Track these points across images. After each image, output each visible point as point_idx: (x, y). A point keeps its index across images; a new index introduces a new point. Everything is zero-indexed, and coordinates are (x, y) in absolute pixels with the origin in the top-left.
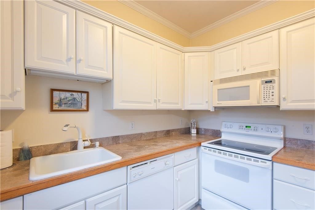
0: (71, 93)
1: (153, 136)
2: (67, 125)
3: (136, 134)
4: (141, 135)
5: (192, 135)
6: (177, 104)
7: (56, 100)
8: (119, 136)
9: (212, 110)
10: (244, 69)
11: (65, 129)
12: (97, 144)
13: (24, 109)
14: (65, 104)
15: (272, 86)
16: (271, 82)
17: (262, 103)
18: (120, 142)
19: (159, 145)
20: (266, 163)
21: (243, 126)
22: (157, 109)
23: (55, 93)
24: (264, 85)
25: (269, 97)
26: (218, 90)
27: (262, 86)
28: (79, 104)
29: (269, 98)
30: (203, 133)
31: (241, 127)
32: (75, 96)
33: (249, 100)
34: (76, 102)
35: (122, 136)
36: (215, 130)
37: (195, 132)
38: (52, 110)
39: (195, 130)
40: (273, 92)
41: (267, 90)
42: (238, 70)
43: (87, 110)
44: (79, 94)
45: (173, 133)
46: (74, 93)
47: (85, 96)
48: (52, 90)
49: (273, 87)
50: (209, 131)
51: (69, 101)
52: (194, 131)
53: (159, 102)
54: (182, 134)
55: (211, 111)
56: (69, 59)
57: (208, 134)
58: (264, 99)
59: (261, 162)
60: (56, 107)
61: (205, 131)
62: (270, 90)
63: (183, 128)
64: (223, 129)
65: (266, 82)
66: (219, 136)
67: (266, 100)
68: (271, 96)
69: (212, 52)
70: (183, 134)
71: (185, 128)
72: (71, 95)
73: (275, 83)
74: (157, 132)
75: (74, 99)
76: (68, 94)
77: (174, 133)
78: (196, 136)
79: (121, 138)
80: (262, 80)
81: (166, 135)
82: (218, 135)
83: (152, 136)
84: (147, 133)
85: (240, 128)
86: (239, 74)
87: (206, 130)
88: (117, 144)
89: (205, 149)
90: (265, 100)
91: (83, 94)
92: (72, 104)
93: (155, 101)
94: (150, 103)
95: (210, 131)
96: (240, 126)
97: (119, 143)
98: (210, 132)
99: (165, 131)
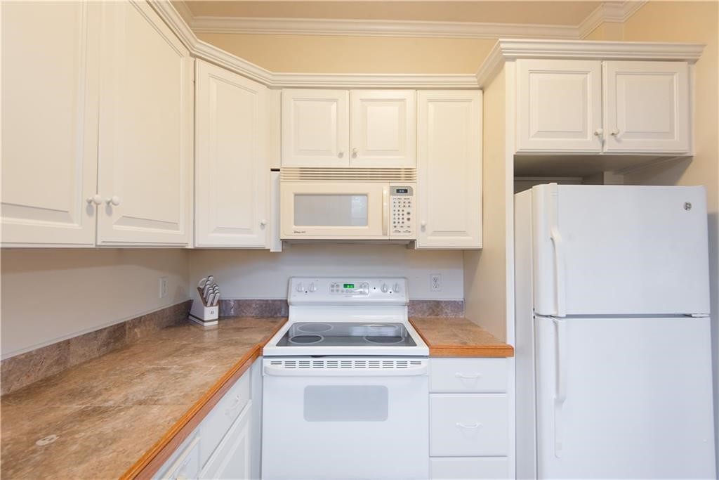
1: (50, 366)
5: (206, 324)
6: (174, 225)
9: (275, 247)
10: (354, 155)
15: (407, 201)
16: (406, 191)
17: (392, 234)
19: (118, 409)
20: (419, 363)
21: (338, 286)
22: (98, 244)
24: (395, 197)
25: (403, 223)
26: (296, 195)
27: (392, 197)
29: (402, 225)
30: (232, 312)
31: (335, 288)
33: (367, 227)
36: (267, 301)
37: (216, 316)
39: (216, 309)
40: (409, 213)
41: (399, 208)
42: (341, 155)
45: (136, 330)
49: (409, 202)
50: (250, 306)
52: (212, 313)
53: (109, 212)
54: (166, 327)
55: (271, 250)
57: (248, 314)
58: (395, 227)
59: (412, 363)
61: (239, 306)
62: (404, 209)
63: (170, 308)
64: (295, 296)
65: (398, 191)
66: (278, 315)
67: (398, 228)
68: (405, 220)
69: (274, 91)
70: (171, 327)
71: (174, 306)
73: (412, 195)
77: (142, 332)
78: (217, 327)
80: (392, 185)
82: (276, 313)
83: (44, 368)
85: (332, 291)
86: (344, 163)
87: (242, 304)
89: (273, 363)
90: (395, 229)
93: (91, 206)
94: (63, 215)
95: (254, 306)
96: (333, 286)
98: (255, 309)
99: (105, 333)
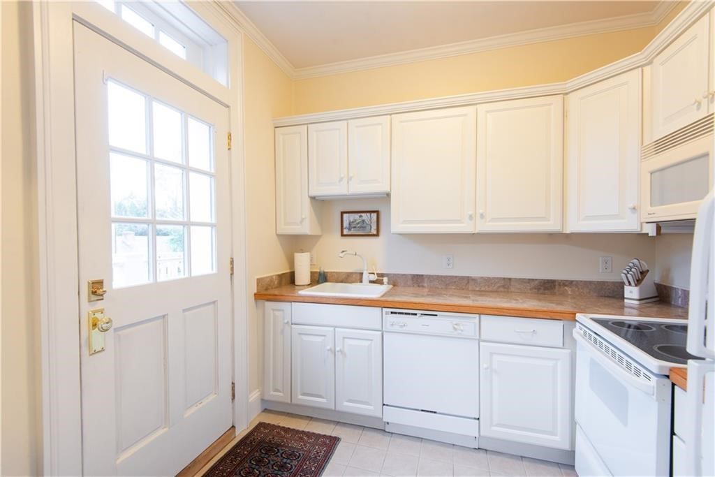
0: (359, 214)
1: (499, 287)
2: (343, 252)
3: (456, 277)
4: (468, 280)
7: (346, 224)
8: (422, 275)
11: (341, 255)
12: (385, 280)
13: (320, 234)
14: (355, 227)
18: (425, 285)
22: (477, 231)
23: (345, 215)
26: (651, 173)
28: (368, 227)
32: (363, 218)
34: (365, 225)
35: (429, 277)
37: (635, 296)
38: (343, 235)
43: (377, 235)
44: (368, 214)
45: (566, 288)
46: (362, 214)
47: (374, 216)
48: (342, 213)
51: (358, 223)
52: (631, 292)
53: (482, 217)
54: (606, 297)
55: (650, 235)
56: (341, 180)
60: (345, 232)
63: (614, 282)
71: (620, 283)
72: (361, 216)
74: (510, 279)
75: (363, 221)
76: (356, 216)
77: (572, 291)
79: (426, 280)
81: (539, 289)
83: (496, 286)
84: (482, 278)
88: (419, 286)
91: (372, 214)
92: (360, 227)
93: (471, 217)
94: (458, 221)
97: (423, 287)
